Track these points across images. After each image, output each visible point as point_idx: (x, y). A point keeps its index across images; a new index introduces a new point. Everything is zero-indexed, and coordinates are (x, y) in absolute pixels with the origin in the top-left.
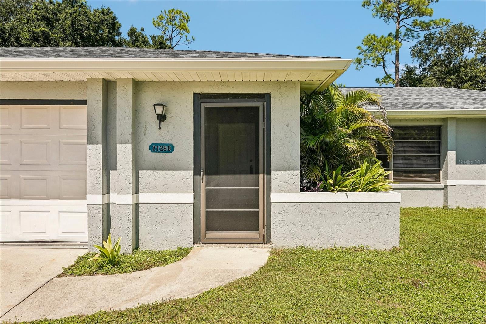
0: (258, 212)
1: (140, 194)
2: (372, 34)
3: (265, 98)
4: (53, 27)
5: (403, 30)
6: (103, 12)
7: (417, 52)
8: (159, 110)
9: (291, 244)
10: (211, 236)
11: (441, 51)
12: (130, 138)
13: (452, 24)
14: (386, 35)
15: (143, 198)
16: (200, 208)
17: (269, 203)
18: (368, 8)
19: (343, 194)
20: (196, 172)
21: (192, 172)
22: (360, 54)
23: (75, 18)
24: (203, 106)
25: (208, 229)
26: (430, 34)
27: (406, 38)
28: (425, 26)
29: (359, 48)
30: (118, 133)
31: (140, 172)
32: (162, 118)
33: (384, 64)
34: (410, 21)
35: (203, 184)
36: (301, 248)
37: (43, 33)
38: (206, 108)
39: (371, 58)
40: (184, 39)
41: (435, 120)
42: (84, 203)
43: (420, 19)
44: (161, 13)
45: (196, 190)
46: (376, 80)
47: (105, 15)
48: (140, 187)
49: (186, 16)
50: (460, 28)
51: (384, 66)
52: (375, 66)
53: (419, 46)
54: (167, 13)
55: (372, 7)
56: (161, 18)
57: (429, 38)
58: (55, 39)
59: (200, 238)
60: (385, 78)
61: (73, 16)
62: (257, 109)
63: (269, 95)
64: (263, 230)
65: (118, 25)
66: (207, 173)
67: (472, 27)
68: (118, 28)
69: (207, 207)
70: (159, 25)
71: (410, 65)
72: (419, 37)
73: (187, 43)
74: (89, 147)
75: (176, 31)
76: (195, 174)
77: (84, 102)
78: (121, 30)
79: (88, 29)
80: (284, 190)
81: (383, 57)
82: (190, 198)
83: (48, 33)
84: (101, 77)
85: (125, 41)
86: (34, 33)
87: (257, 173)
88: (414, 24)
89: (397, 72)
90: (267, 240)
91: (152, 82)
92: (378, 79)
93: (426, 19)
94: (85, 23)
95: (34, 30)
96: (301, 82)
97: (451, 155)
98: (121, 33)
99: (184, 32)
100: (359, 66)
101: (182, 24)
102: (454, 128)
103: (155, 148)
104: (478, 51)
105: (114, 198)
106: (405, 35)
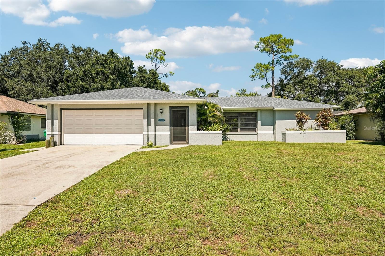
0: (186, 136)
1: (156, 132)
2: (259, 63)
3: (188, 107)
4: (105, 68)
5: (275, 61)
6: (126, 59)
7: (284, 72)
8: (161, 111)
9: (194, 144)
10: (174, 142)
11: (296, 71)
12: (154, 118)
13: (300, 58)
14: (267, 63)
15: (157, 133)
16: (171, 135)
17: (189, 134)
18: (257, 49)
19: (208, 131)
20: (170, 126)
21: (169, 126)
22: (253, 73)
23: (116, 64)
24: (172, 109)
25: (173, 141)
26: (290, 62)
27: (277, 64)
28: (286, 58)
29: (253, 70)
30: (151, 116)
31: (156, 126)
32: (162, 113)
33: (266, 78)
34: (279, 55)
35: (172, 129)
36: (197, 145)
37: (102, 71)
38: (173, 110)
39: (258, 75)
40: (162, 64)
41: (254, 110)
42: (143, 134)
43: (284, 54)
44: (150, 51)
45: (170, 131)
46: (262, 86)
47: (127, 60)
48: (156, 130)
49: (164, 52)
50: (303, 60)
51: (266, 79)
52: (261, 79)
53: (284, 68)
54: (153, 51)
55: (259, 49)
56: (150, 54)
57: (289, 64)
58: (106, 73)
59: (171, 143)
60: (267, 85)
61: (115, 63)
62: (186, 110)
63: (189, 106)
64: (187, 141)
65: (133, 64)
66: (173, 126)
67: (309, 59)
68: (133, 65)
69: (173, 135)
70: (149, 58)
71: (282, 78)
72: (283, 64)
73: (164, 66)
74: (144, 120)
75: (158, 60)
76: (170, 127)
77: (142, 109)
78: (134, 66)
79: (122, 69)
80: (193, 130)
81: (265, 74)
82: (169, 133)
83: (104, 71)
84: (147, 103)
85: (136, 71)
86: (97, 71)
87: (186, 126)
88: (282, 57)
89: (273, 82)
90: (188, 143)
91: (159, 103)
92: (263, 86)
93: (288, 54)
94: (121, 66)
95: (98, 70)
96: (197, 103)
97: (259, 123)
98: (134, 67)
99: (163, 61)
100: (253, 79)
101: (161, 57)
102: (260, 113)
103: (160, 120)
104: (315, 71)
105: (150, 133)
106: (277, 63)
